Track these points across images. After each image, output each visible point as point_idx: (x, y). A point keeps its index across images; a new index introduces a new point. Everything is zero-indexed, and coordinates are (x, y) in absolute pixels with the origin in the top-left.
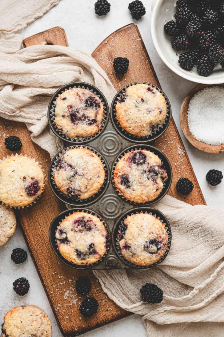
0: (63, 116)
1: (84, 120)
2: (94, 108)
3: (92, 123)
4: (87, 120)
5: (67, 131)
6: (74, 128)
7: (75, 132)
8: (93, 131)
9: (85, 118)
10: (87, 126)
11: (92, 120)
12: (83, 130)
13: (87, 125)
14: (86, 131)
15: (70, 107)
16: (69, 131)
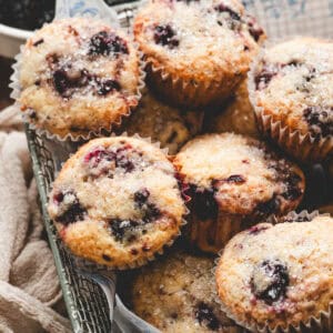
0: (38, 83)
1: (86, 84)
2: (112, 53)
3: (108, 88)
4: (93, 83)
5: (48, 118)
6: (63, 109)
7: (67, 116)
8: (111, 109)
9: (89, 78)
10: (95, 98)
11: (108, 84)
12: (86, 108)
13: (94, 94)
14: (94, 112)
15: (51, 59)
16: (52, 116)
